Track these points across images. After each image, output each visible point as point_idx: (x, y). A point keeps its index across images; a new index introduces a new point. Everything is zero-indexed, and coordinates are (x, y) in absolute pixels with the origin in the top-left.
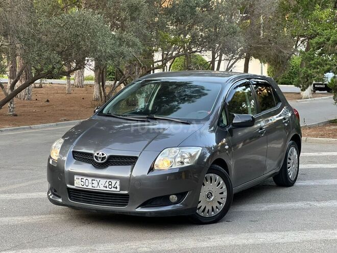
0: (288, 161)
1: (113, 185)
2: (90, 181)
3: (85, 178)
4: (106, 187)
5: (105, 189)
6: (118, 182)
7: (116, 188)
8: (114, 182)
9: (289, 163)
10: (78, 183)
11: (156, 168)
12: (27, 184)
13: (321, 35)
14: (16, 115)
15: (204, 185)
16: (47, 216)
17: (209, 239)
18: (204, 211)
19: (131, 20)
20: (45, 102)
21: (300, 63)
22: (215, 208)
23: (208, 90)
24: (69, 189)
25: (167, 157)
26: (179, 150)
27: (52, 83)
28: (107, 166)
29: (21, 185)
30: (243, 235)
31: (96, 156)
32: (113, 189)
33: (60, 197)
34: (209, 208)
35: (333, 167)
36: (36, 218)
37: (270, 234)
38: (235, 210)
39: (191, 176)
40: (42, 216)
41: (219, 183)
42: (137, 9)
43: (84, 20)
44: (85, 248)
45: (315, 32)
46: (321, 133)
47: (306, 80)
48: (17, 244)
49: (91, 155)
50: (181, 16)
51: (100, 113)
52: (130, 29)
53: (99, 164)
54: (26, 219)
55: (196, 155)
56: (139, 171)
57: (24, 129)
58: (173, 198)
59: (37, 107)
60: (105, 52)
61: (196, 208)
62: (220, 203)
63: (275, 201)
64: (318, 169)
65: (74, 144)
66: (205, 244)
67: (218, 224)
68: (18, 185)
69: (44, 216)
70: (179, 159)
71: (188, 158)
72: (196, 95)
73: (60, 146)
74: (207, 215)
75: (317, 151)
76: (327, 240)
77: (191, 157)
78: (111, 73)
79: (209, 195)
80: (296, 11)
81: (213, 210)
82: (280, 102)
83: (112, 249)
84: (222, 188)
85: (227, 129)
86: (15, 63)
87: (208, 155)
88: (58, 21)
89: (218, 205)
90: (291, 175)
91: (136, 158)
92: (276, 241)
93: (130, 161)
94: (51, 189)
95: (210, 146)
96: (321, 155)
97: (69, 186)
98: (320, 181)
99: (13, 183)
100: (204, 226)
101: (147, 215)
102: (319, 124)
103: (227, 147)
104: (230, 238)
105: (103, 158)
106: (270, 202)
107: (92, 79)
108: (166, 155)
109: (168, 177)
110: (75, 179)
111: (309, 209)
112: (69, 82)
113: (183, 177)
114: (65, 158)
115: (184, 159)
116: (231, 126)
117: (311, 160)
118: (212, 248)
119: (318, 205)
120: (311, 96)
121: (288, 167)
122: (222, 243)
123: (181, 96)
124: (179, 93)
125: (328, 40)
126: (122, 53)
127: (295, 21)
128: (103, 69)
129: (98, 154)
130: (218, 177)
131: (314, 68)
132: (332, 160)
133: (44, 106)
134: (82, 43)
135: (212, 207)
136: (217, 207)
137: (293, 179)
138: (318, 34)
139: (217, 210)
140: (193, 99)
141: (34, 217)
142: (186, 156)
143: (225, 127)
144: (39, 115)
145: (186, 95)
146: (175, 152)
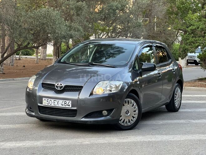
0: (175, 96)
1: (67, 104)
2: (53, 101)
3: (50, 100)
4: (63, 105)
5: (62, 106)
6: (70, 102)
7: (69, 106)
8: (67, 102)
9: (175, 97)
10: (45, 103)
11: (94, 93)
12: (12, 108)
13: (194, 25)
14: (4, 74)
15: (124, 106)
16: (25, 125)
17: (127, 138)
18: (123, 122)
19: (77, 16)
20: (23, 67)
21: (178, 48)
22: (130, 120)
23: (126, 49)
24: (39, 106)
25: (102, 86)
26: (109, 82)
27: (26, 58)
28: (64, 92)
29: (8, 108)
30: (148, 136)
31: (57, 86)
32: (67, 106)
33: (33, 112)
34: (127, 120)
35: (202, 102)
36: (18, 126)
37: (165, 136)
38: (143, 123)
39: (116, 101)
40: (21, 125)
41: (133, 105)
42: (80, 9)
43: (48, 14)
44: (49, 142)
45: (190, 24)
46: (193, 85)
47: (184, 53)
48: (6, 139)
49: (54, 85)
50: (107, 15)
51: (59, 62)
52: (76, 21)
53: (59, 90)
54: (11, 126)
55: (119, 86)
56: (84, 95)
57: (10, 80)
58: (105, 113)
59: (18, 70)
60: (61, 34)
61: (118, 120)
62: (134, 117)
63: (167, 119)
64: (193, 103)
65: (43, 78)
66: (125, 141)
67: (132, 130)
68: (7, 109)
69: (23, 125)
70: (108, 89)
71: (115, 88)
72: (117, 53)
73: (34, 80)
74: (126, 125)
75: (191, 94)
76: (201, 140)
77: (117, 87)
78: (63, 52)
79: (127, 112)
80: (177, 14)
81: (129, 122)
82: (171, 59)
83: (66, 142)
84: (135, 108)
85: (139, 72)
86: (4, 43)
87: (127, 87)
88: (32, 15)
89: (132, 118)
90: (177, 105)
91: (82, 87)
92: (169, 140)
93: (78, 89)
94: (28, 107)
95: (128, 82)
96: (194, 96)
97: (39, 104)
98: (195, 109)
99: (3, 108)
100: (124, 131)
101: (88, 123)
102: (191, 80)
103: (138, 83)
104: (140, 138)
105: (61, 87)
106: (164, 119)
107: (51, 56)
108: (100, 85)
109: (101, 100)
110: (43, 100)
111: (188, 124)
112: (37, 57)
113: (111, 100)
114: (37, 88)
115: (112, 88)
116: (141, 70)
117: (188, 99)
118: (129, 142)
119: (194, 121)
120: (186, 66)
121: (175, 99)
122: (135, 140)
123: (108, 53)
124: (106, 52)
125: (198, 28)
126: (71, 35)
127: (176, 20)
128: (59, 47)
129: (58, 84)
130: (133, 101)
131: (189, 45)
132: (201, 99)
133: (22, 69)
134: (47, 28)
135: (129, 120)
136: (132, 120)
137: (178, 107)
138: (192, 25)
139: (132, 122)
140: (115, 55)
141: (17, 125)
142: (113, 87)
143: (137, 70)
144: (19, 74)
145: (111, 53)
146: (106, 84)
